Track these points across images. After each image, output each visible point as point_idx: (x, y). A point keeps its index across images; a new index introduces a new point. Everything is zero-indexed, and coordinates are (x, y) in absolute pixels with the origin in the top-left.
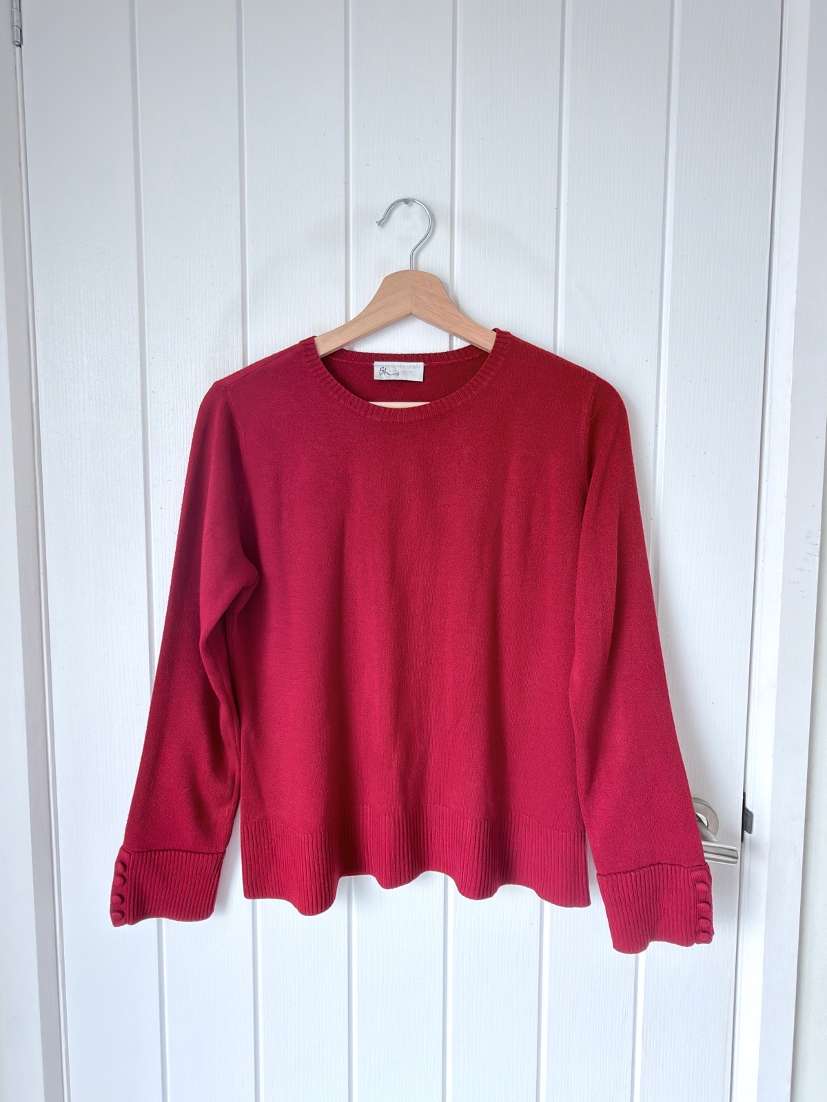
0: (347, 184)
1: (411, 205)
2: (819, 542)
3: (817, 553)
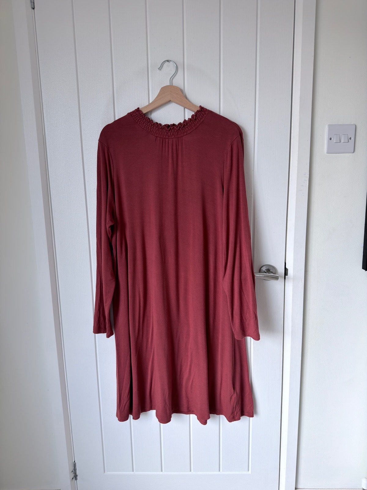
0: (147, 55)
1: (169, 62)
2: (308, 176)
3: (308, 180)
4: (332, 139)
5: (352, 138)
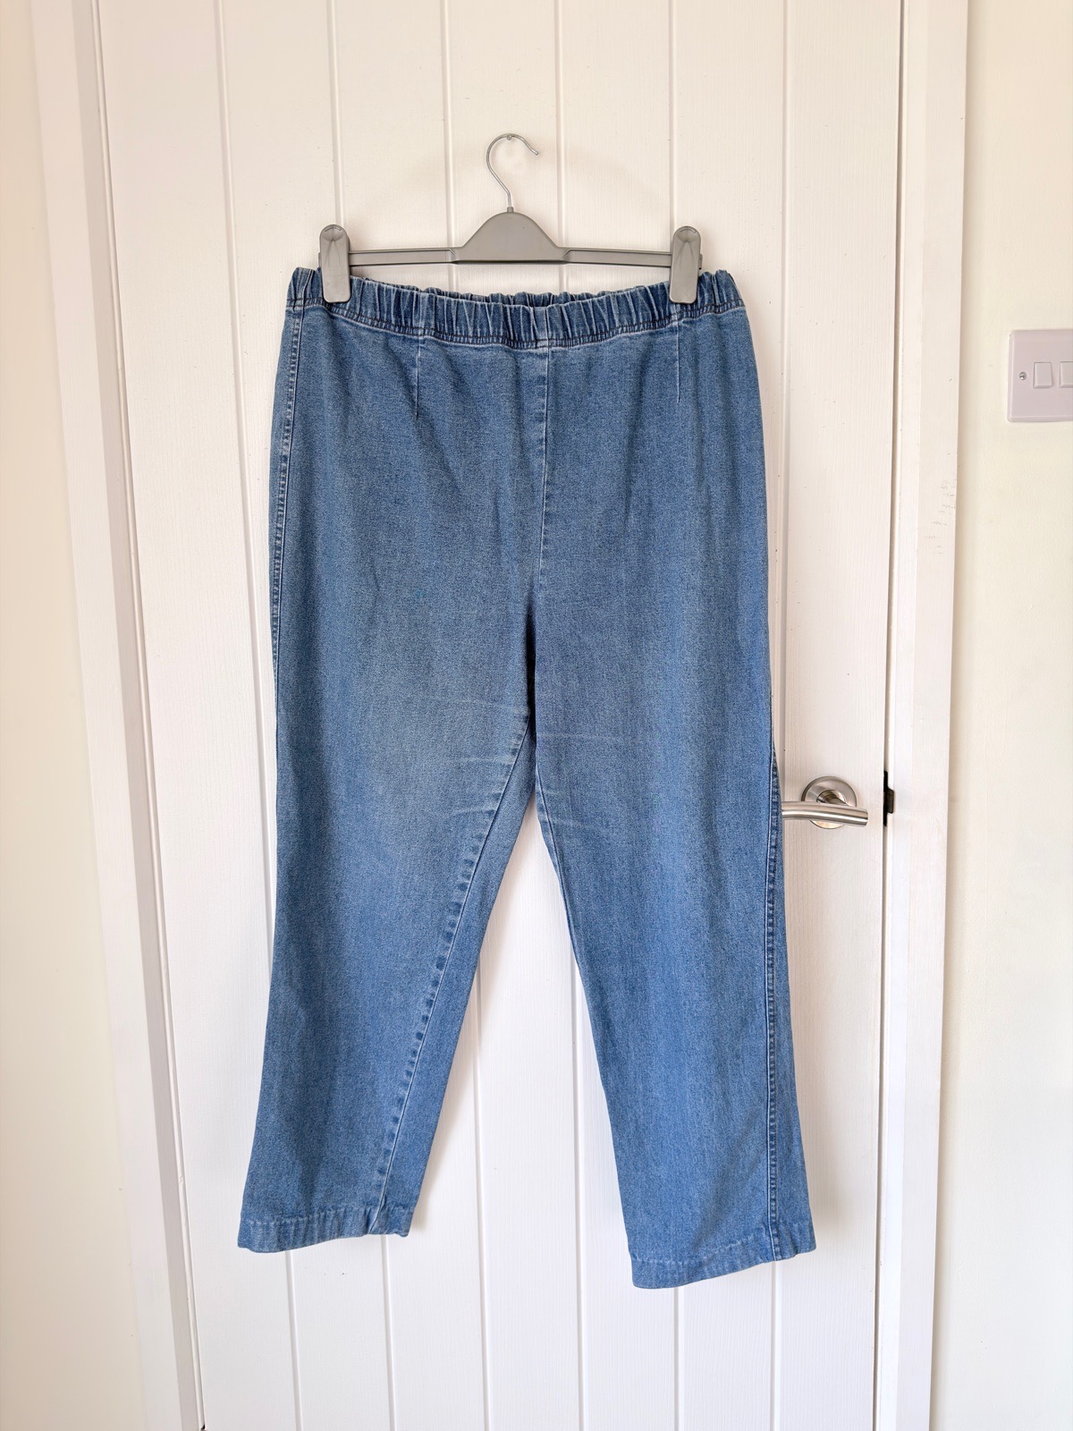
0: (445, 120)
1: (514, 141)
2: (955, 493)
3: (954, 505)
4: (1028, 376)
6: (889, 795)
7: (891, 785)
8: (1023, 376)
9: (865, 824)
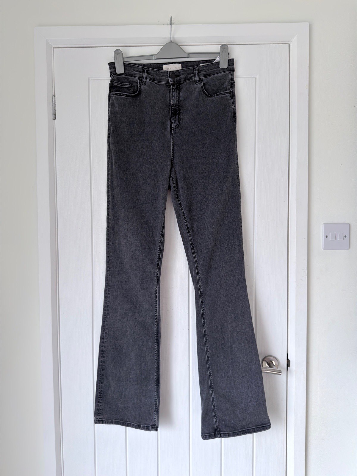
2: (307, 271)
3: (306, 275)
4: (328, 237)
5: (347, 236)
6: (288, 361)
7: (289, 358)
8: (327, 236)
9: (281, 374)
